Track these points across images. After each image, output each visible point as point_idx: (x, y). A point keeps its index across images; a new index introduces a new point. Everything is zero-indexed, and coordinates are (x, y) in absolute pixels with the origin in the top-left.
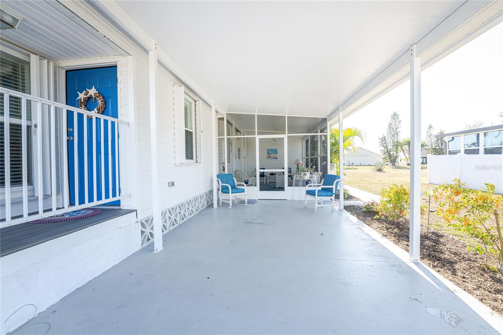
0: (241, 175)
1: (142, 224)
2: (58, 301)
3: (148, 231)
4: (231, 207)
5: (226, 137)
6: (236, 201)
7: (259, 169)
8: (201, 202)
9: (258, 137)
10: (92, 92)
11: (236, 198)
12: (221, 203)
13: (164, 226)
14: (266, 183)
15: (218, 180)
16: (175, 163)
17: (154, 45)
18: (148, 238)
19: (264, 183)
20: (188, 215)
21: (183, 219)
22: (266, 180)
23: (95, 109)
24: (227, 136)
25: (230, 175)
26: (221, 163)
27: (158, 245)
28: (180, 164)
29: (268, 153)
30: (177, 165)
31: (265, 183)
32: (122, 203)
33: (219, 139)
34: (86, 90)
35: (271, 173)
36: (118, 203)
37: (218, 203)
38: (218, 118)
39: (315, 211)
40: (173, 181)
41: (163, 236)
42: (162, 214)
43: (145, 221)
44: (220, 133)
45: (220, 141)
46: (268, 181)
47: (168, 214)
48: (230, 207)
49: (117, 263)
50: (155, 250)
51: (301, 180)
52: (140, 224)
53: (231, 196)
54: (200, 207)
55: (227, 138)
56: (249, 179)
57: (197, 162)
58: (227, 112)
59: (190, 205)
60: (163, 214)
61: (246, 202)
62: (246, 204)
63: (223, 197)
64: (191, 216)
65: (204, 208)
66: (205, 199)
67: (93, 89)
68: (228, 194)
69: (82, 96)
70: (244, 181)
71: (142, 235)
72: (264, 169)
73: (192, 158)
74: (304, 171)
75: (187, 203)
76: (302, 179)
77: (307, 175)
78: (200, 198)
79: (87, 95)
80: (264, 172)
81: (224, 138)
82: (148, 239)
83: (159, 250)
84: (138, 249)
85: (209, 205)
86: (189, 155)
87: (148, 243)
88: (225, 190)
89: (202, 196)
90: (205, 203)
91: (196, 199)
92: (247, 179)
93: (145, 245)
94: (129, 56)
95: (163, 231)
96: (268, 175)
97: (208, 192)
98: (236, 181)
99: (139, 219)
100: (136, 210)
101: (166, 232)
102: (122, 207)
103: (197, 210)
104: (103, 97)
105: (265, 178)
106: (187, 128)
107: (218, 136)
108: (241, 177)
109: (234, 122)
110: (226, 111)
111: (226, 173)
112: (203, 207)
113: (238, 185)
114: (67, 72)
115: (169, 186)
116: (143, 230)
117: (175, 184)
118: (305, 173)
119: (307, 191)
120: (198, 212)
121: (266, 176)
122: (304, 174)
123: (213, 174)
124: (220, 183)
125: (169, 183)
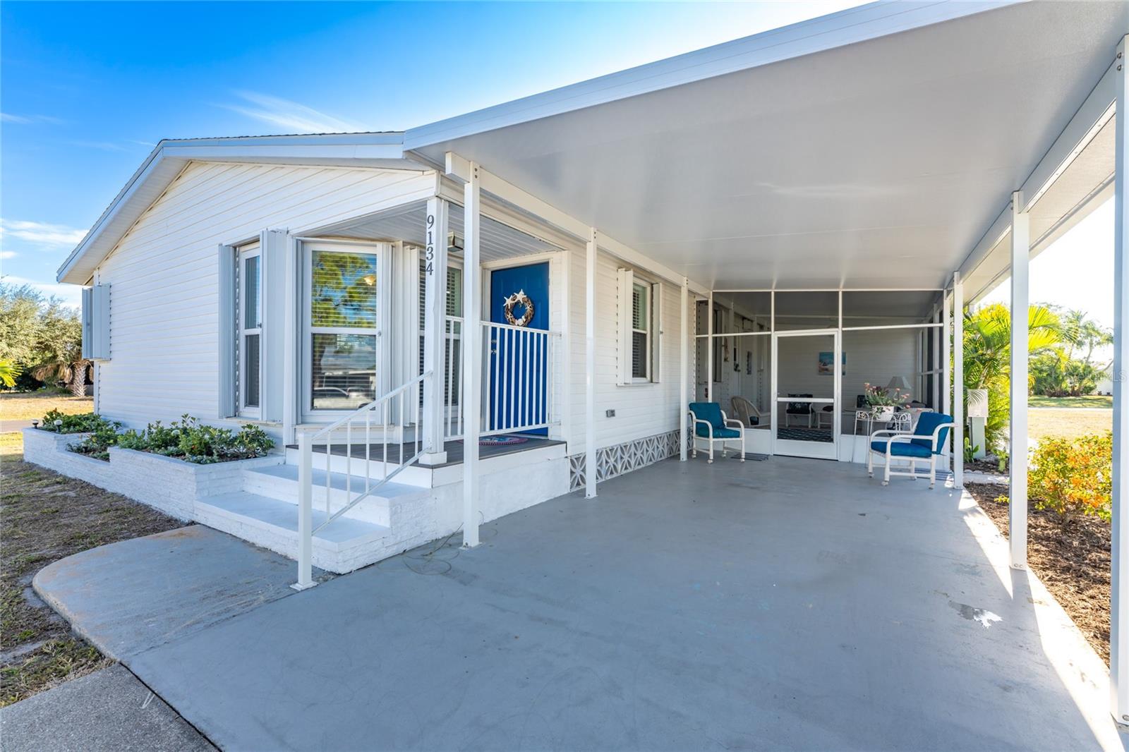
0: (744, 407)
1: (572, 461)
2: (496, 518)
3: (578, 472)
4: (712, 461)
5: (710, 336)
6: (725, 452)
7: (776, 395)
8: (658, 447)
9: (775, 335)
10: (520, 296)
11: (724, 448)
12: (695, 453)
13: (598, 471)
14: (812, 427)
15: (690, 414)
16: (616, 382)
17: (593, 233)
18: (579, 481)
19: (808, 427)
20: (635, 464)
21: (626, 468)
22: (814, 420)
23: (523, 317)
24: (713, 333)
25: (716, 406)
26: (701, 383)
27: (591, 491)
28: (623, 385)
29: (821, 361)
30: (620, 386)
31: (810, 427)
32: (550, 432)
33: (698, 340)
34: (513, 295)
35: (826, 406)
36: (544, 432)
37: (690, 453)
38: (697, 301)
39: (884, 483)
40: (613, 409)
41: (597, 485)
42: (597, 453)
43: (576, 459)
44: (701, 328)
45: (701, 344)
46: (819, 423)
47: (604, 457)
48: (710, 461)
49: (544, 500)
50: (587, 495)
51: (870, 422)
52: (569, 461)
53: (712, 444)
54: (656, 455)
55: (713, 338)
56: (761, 415)
57: (652, 381)
58: (714, 289)
59: (639, 449)
60: (599, 454)
61: (743, 457)
62: (743, 460)
63: (698, 443)
64: (640, 467)
65: (663, 458)
66: (666, 444)
67: (522, 292)
68: (706, 439)
69: (509, 302)
70: (750, 418)
71: (571, 476)
72: (810, 396)
73: (644, 375)
74: (877, 404)
75: (633, 445)
76: (872, 421)
77: (884, 411)
78: (656, 440)
79: (514, 300)
80: (809, 404)
81: (708, 338)
82: (578, 484)
83: (592, 497)
84: (566, 493)
85: (672, 454)
86: (639, 369)
87: (578, 489)
88: (702, 431)
89: (660, 438)
90: (666, 451)
91: (649, 441)
92: (757, 416)
93: (575, 489)
94: (563, 252)
95: (597, 478)
96: (819, 411)
97: (672, 433)
98: (725, 417)
99: (569, 454)
100: (566, 443)
101: (600, 480)
102: (549, 438)
103: (651, 460)
104: (532, 302)
105: (810, 415)
106: (638, 328)
107: (697, 334)
108: (743, 410)
109: (732, 303)
110: (712, 288)
111: (710, 400)
112: (661, 456)
113: (729, 424)
114: (492, 272)
115: (607, 416)
116: (573, 470)
117: (616, 413)
118: (879, 407)
119: (872, 443)
120: (651, 463)
121: (813, 411)
122: (878, 409)
123: (680, 403)
124: (694, 417)
125: (607, 412)
